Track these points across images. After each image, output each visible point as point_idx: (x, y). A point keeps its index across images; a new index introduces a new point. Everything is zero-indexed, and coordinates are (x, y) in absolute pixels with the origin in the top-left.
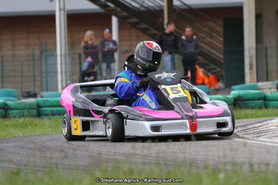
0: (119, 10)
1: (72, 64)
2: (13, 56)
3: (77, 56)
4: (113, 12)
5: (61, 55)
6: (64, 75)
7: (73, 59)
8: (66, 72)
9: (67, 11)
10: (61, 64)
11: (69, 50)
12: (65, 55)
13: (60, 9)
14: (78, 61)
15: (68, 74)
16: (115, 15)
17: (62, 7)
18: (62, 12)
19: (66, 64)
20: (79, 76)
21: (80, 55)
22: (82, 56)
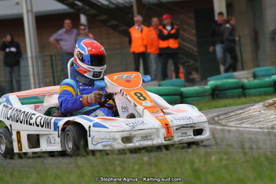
0: (87, 8)
1: (44, 66)
3: (49, 58)
4: (82, 11)
5: (32, 57)
6: (36, 77)
7: (44, 62)
8: (38, 75)
9: (36, 13)
10: (33, 66)
11: (40, 52)
12: (36, 57)
13: (28, 11)
14: (49, 63)
15: (41, 77)
16: (84, 13)
17: (29, 8)
18: (30, 14)
19: (37, 66)
20: (52, 79)
21: (51, 56)
22: (54, 58)
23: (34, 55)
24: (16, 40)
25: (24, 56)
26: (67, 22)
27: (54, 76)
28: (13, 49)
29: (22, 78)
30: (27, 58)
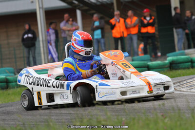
0: (81, 5)
2: (8, 44)
4: (78, 7)
5: (43, 41)
6: (46, 54)
9: (45, 8)
10: (43, 47)
12: (46, 40)
13: (40, 8)
16: (79, 9)
17: (41, 6)
18: (41, 10)
19: (46, 46)
23: (44, 39)
24: (33, 28)
25: (37, 40)
26: (66, 16)
28: (30, 35)
29: (36, 55)
30: (39, 41)
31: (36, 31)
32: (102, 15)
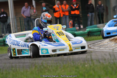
1: (17, 22)
5: (12, 19)
7: (17, 20)
8: (14, 26)
10: (12, 22)
11: (15, 16)
14: (19, 21)
19: (14, 22)
20: (20, 27)
21: (20, 18)
22: (21, 18)
23: (13, 18)
25: (9, 18)
27: (21, 26)
30: (10, 19)
31: (8, 13)
32: (47, 4)
